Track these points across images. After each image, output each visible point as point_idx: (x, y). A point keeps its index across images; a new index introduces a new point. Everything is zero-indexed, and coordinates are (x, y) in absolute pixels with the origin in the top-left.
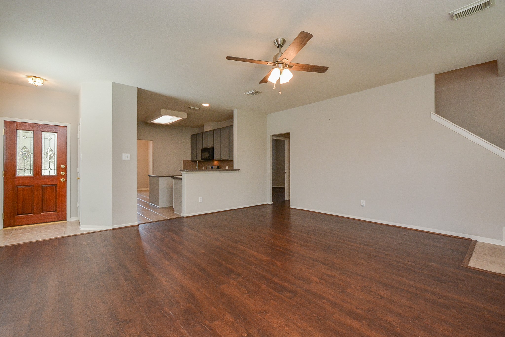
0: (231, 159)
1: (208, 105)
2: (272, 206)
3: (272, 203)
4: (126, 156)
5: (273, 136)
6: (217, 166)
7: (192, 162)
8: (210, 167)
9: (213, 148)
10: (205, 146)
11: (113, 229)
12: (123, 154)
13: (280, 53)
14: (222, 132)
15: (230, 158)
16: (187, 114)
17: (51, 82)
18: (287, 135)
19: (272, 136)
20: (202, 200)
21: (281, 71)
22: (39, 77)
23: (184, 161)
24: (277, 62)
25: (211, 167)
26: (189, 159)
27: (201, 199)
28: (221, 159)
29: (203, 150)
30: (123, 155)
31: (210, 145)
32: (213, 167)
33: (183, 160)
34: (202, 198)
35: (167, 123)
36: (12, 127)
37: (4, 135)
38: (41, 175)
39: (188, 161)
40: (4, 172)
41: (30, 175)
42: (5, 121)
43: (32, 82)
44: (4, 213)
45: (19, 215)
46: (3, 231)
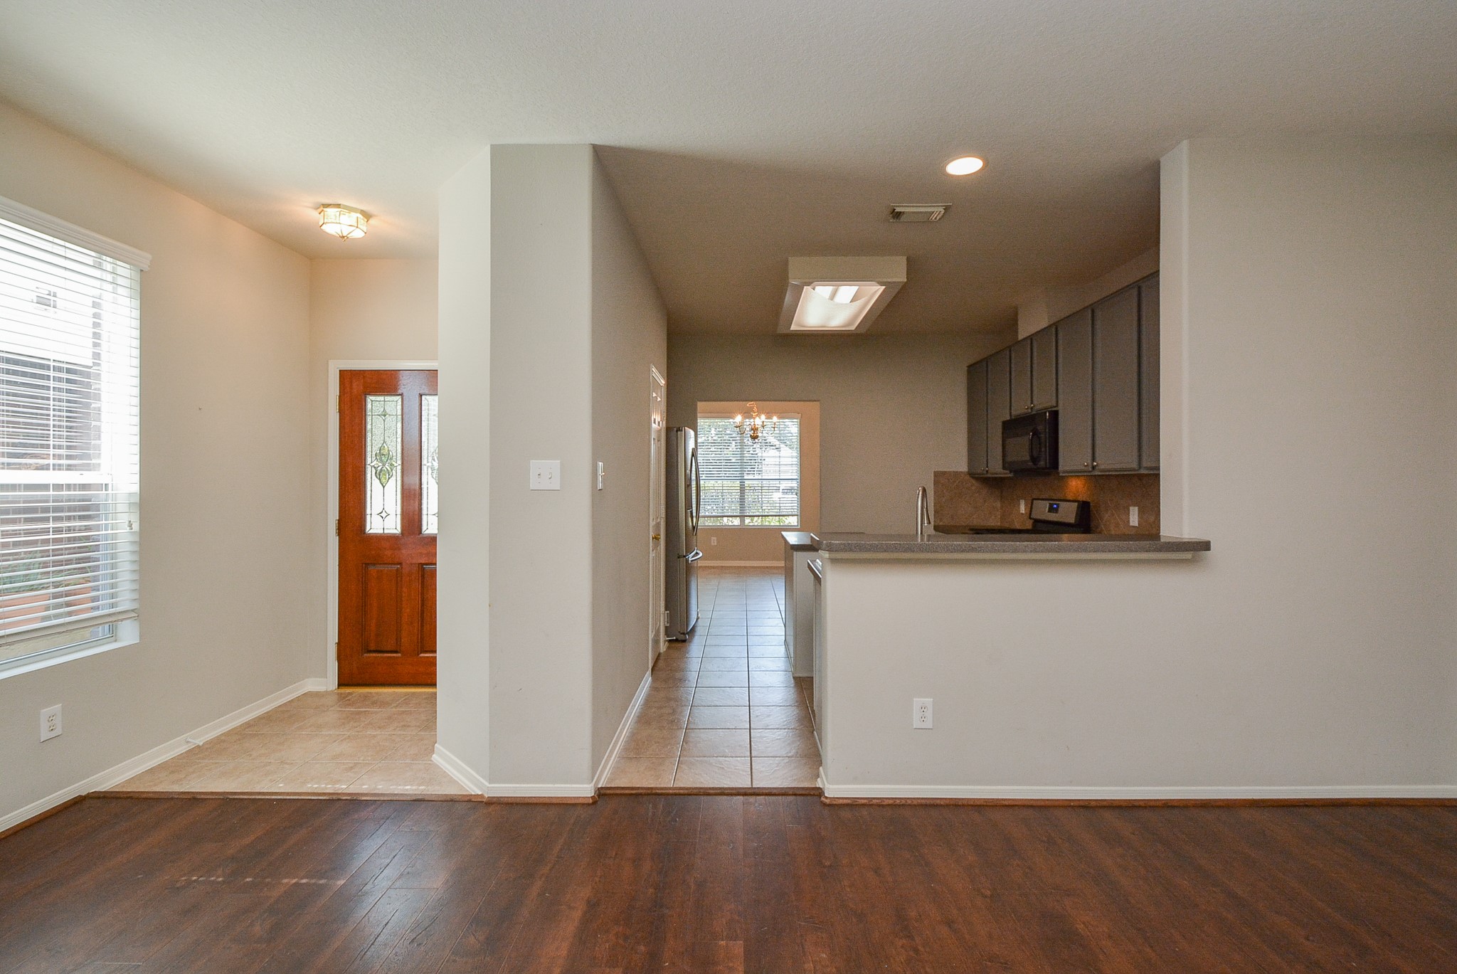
0: (1147, 468)
1: (978, 166)
4: (544, 474)
6: (1076, 504)
7: (973, 480)
8: (1047, 504)
9: (1055, 415)
10: (1021, 407)
12: (534, 463)
14: (1098, 324)
15: (1145, 464)
16: (904, 258)
20: (929, 714)
22: (340, 208)
23: (939, 475)
25: (1051, 506)
26: (963, 468)
27: (923, 708)
28: (1094, 468)
29: (1012, 427)
30: (536, 465)
31: (1043, 401)
32: (1058, 505)
33: (934, 472)
35: (850, 323)
36: (357, 386)
37: (340, 411)
38: (420, 532)
39: (956, 474)
40: (340, 521)
41: (395, 532)
42: (341, 372)
43: (331, 229)
44: (339, 644)
45: (370, 651)
46: (336, 696)
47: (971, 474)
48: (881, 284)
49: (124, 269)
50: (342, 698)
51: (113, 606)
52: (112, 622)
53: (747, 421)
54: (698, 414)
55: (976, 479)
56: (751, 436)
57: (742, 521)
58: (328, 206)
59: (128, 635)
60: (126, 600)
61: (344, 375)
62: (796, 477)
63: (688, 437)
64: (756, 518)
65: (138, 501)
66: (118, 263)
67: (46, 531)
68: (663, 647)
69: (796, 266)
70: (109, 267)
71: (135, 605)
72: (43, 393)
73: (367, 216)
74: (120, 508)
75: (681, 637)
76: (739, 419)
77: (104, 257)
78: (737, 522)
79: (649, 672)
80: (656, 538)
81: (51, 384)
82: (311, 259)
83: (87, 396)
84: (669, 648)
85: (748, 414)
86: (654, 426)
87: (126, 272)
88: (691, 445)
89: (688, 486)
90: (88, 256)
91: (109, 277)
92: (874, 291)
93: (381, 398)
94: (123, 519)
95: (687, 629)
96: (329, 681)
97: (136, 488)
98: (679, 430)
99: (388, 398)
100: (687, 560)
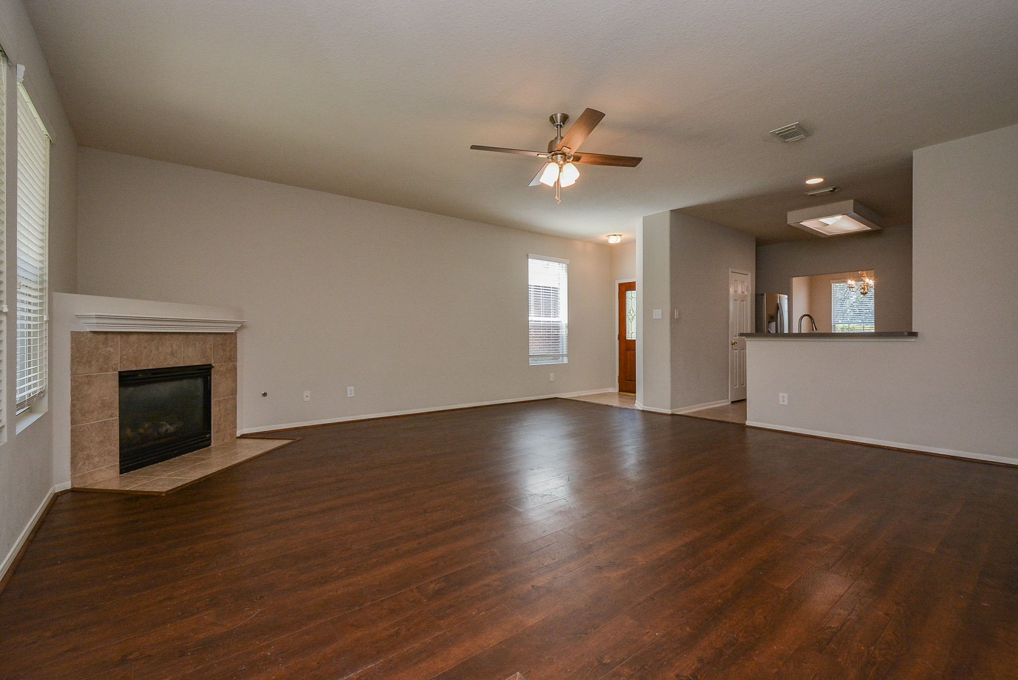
4: (657, 314)
11: (643, 411)
13: (559, 137)
20: (786, 399)
21: (561, 169)
24: (554, 151)
30: (655, 311)
34: (786, 395)
36: (623, 289)
37: (619, 298)
40: (619, 335)
42: (619, 284)
43: (612, 241)
44: (619, 377)
45: (627, 380)
46: (618, 394)
51: (561, 352)
52: (563, 356)
53: (860, 284)
58: (609, 234)
59: (566, 360)
60: (565, 351)
61: (620, 285)
65: (568, 326)
67: (541, 332)
71: (568, 352)
72: (549, 299)
73: (620, 235)
74: (564, 327)
80: (734, 344)
81: (552, 294)
82: (610, 247)
83: (557, 299)
86: (736, 294)
87: (564, 266)
93: (630, 292)
94: (564, 330)
96: (617, 390)
97: (567, 323)
99: (633, 292)
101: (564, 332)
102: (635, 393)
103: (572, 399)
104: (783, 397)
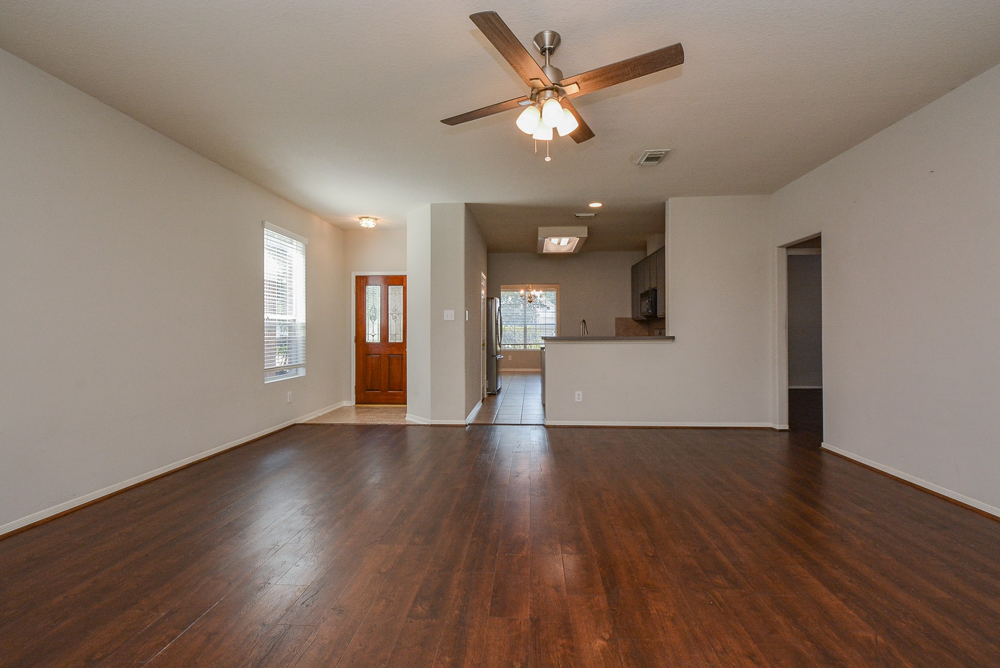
1: (600, 205)
2: (786, 435)
3: (786, 427)
4: (449, 315)
5: (789, 247)
7: (634, 322)
9: (656, 291)
10: (647, 286)
11: (432, 425)
16: (586, 228)
17: (382, 221)
18: (815, 242)
19: (785, 250)
20: (581, 397)
22: (368, 217)
23: (618, 319)
26: (629, 315)
29: (644, 295)
30: (446, 311)
31: (653, 285)
33: (616, 318)
34: (581, 393)
35: (571, 250)
36: (362, 283)
37: (356, 293)
38: (388, 341)
39: (626, 319)
40: (356, 337)
41: (378, 341)
42: (357, 275)
43: (364, 225)
44: (356, 387)
45: (368, 390)
46: (354, 408)
47: (633, 319)
48: (578, 237)
49: (300, 245)
50: (357, 408)
51: (296, 362)
52: (297, 366)
53: (527, 294)
54: (501, 290)
55: (636, 321)
56: (528, 301)
57: (525, 347)
58: (363, 217)
59: (302, 372)
60: (301, 361)
61: (358, 277)
62: (554, 323)
63: (496, 301)
64: (533, 346)
65: (305, 326)
66: (298, 242)
68: (486, 396)
69: (541, 230)
70: (295, 244)
71: (304, 362)
74: (299, 328)
75: (494, 393)
76: (522, 292)
77: (294, 240)
78: (522, 347)
79: (481, 401)
80: (483, 345)
82: (344, 231)
84: (488, 397)
85: (527, 290)
86: (482, 297)
87: (301, 246)
88: (498, 305)
89: (497, 324)
90: (288, 239)
91: (295, 247)
92: (576, 240)
93: (372, 287)
94: (300, 332)
95: (497, 388)
96: (353, 403)
97: (304, 321)
98: (493, 298)
99: (375, 287)
100: (496, 358)
101: (300, 334)
102: (406, 404)
103: (311, 422)
104: (579, 395)
